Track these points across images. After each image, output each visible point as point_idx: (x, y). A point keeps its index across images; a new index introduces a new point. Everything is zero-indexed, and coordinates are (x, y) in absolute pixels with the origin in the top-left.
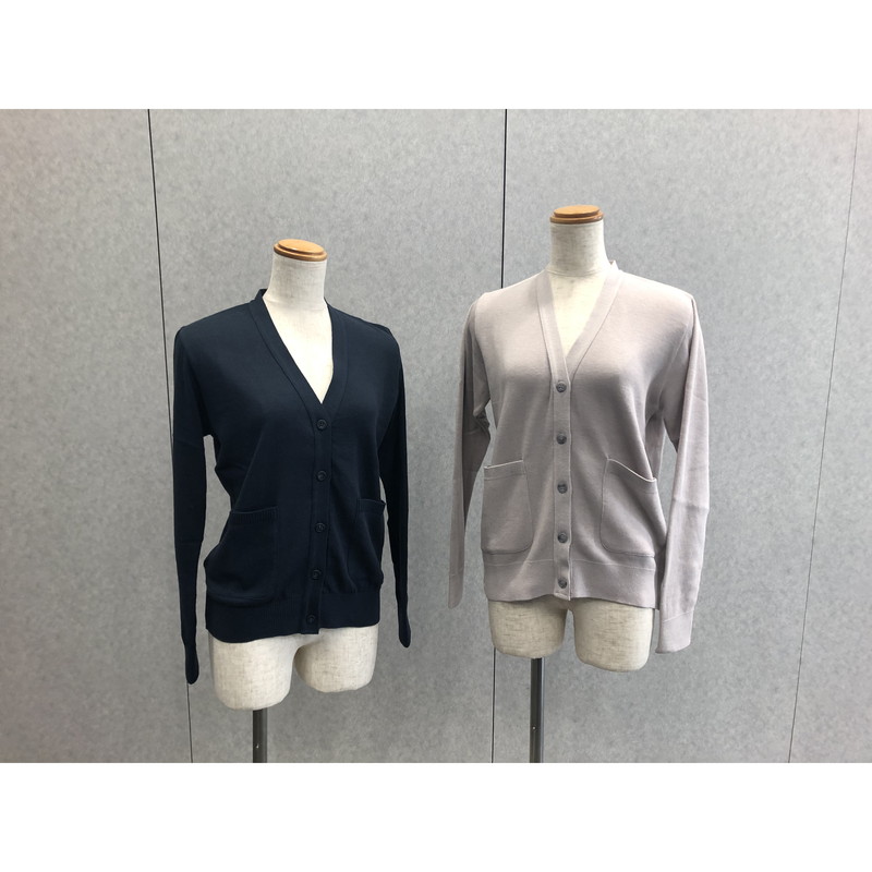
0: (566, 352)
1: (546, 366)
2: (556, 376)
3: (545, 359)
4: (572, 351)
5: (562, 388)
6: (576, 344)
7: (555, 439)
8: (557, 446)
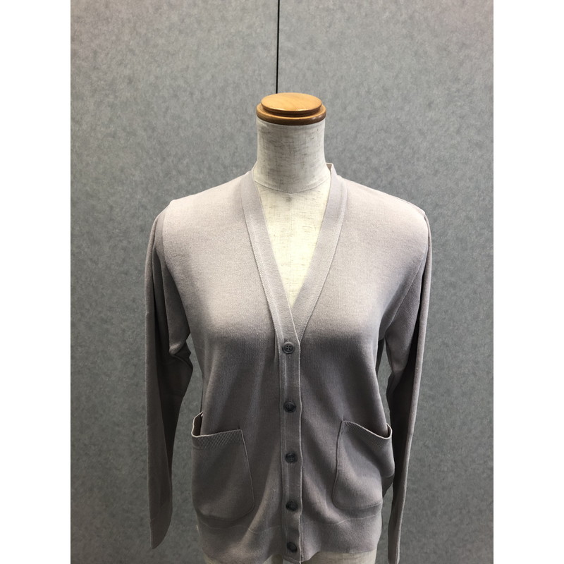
0: (291, 301)
1: (267, 321)
2: (281, 334)
3: (265, 312)
4: (300, 299)
5: (289, 349)
6: (303, 289)
7: (281, 407)
8: (285, 415)
